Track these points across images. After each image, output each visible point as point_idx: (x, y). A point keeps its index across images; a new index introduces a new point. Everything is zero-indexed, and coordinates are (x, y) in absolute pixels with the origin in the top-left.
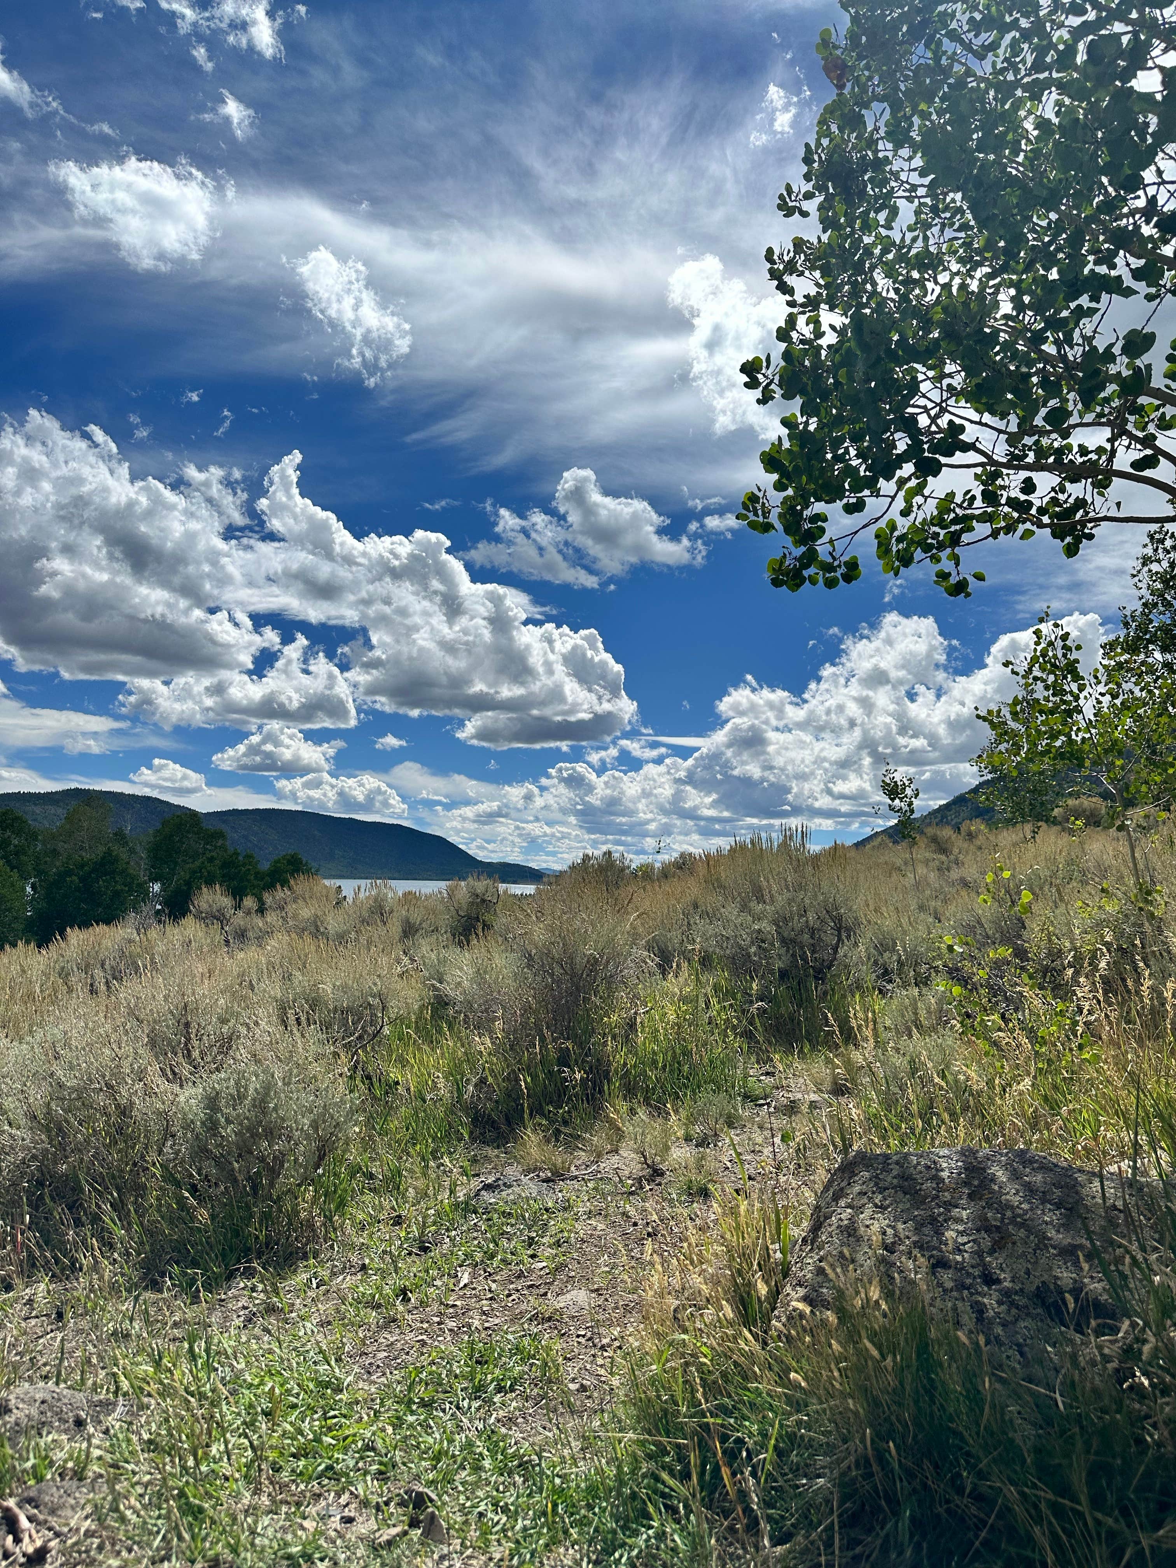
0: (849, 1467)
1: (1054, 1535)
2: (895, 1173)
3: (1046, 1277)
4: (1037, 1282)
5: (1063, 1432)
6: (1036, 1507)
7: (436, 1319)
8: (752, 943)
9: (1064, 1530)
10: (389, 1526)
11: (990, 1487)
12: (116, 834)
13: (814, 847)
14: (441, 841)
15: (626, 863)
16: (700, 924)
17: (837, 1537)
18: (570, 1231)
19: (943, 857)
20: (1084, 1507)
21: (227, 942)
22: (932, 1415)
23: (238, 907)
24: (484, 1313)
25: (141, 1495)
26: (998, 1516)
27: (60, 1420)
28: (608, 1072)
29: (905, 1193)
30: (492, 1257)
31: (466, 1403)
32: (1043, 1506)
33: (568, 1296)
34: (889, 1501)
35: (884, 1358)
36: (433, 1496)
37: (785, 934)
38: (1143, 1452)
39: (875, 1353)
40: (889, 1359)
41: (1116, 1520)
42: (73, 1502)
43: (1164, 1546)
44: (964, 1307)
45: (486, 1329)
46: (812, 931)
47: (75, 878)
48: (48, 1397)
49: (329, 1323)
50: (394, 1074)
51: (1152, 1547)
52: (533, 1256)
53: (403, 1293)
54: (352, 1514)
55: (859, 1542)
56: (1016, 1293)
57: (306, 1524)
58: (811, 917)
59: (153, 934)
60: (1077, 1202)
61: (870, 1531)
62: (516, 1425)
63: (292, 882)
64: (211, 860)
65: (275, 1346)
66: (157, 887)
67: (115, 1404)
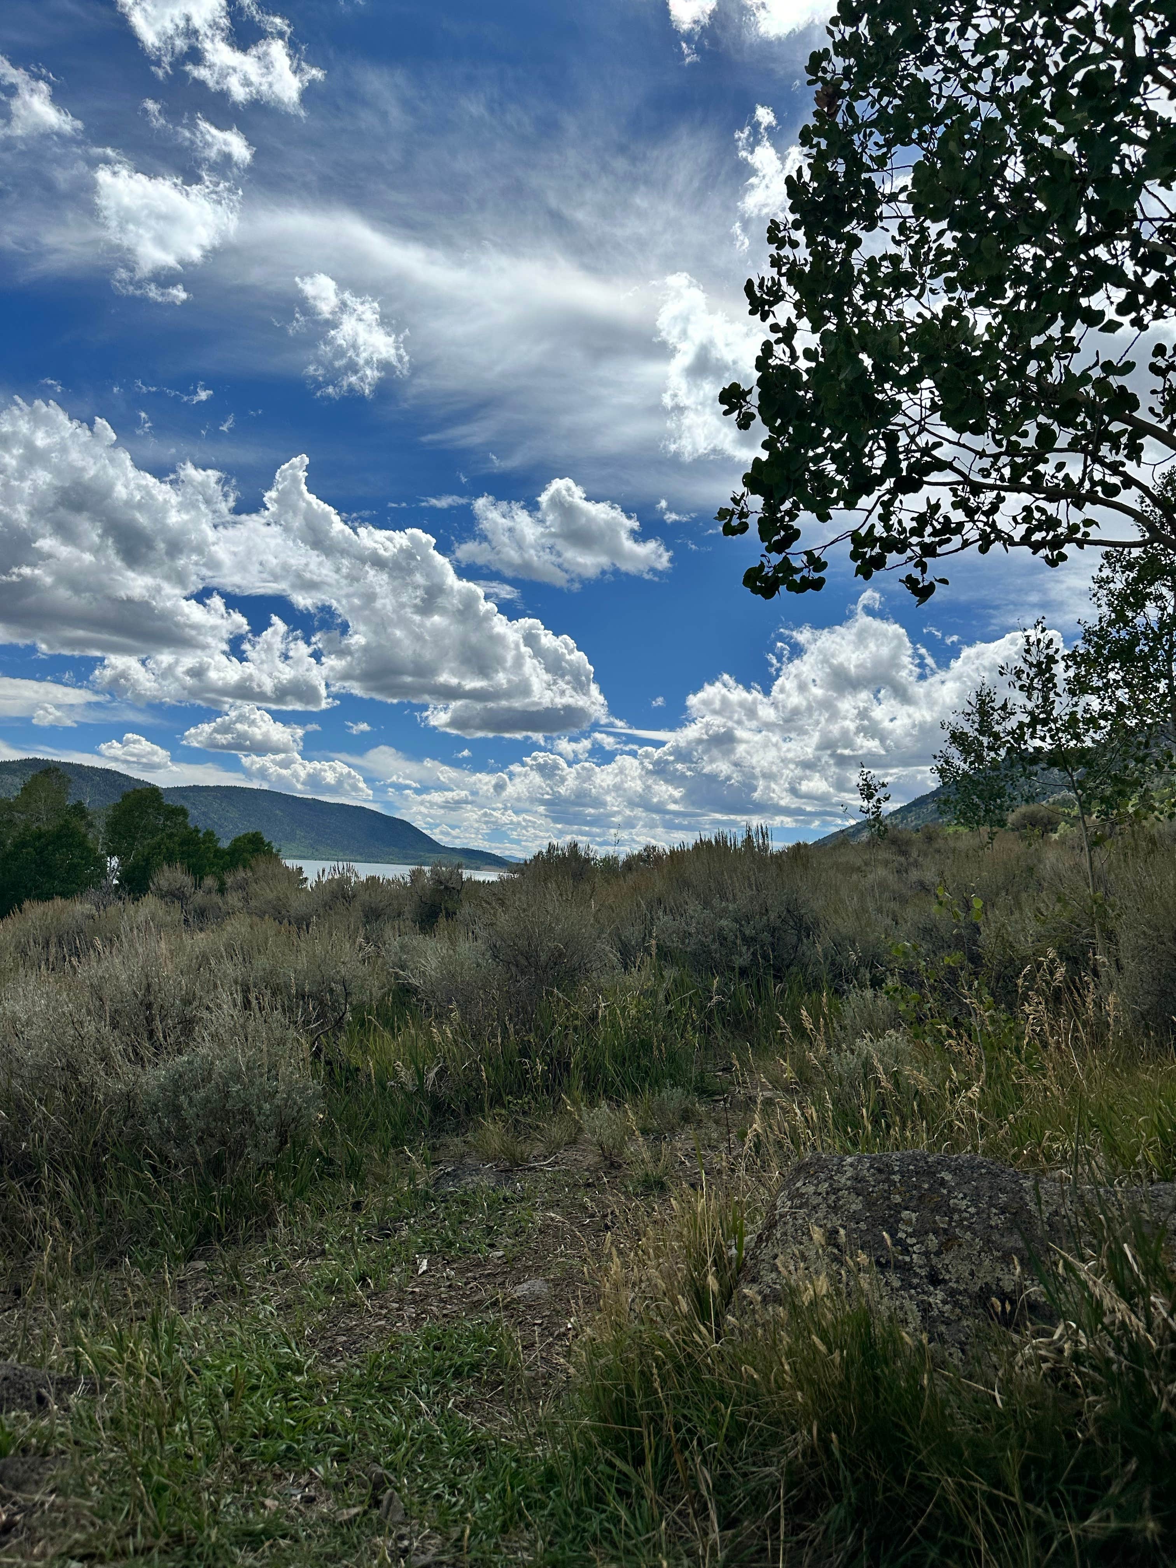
0: (796, 1457)
1: (988, 1524)
2: (849, 1174)
3: (989, 1279)
4: (980, 1283)
5: (1000, 1427)
6: (971, 1497)
7: (396, 1305)
8: (714, 940)
9: (997, 1519)
10: (349, 1507)
11: (929, 1478)
12: (75, 807)
13: (776, 845)
14: (406, 826)
15: (591, 855)
16: (664, 920)
17: (783, 1522)
18: (528, 1221)
19: (902, 859)
20: (1017, 1499)
21: (186, 921)
22: (876, 1408)
23: (198, 885)
24: (441, 1300)
25: (105, 1472)
26: (937, 1505)
27: (22, 1397)
28: (568, 1064)
29: (858, 1195)
30: (451, 1245)
31: (424, 1388)
32: (978, 1497)
33: (525, 1285)
34: (832, 1488)
35: (831, 1352)
36: (392, 1478)
37: (747, 932)
38: (1073, 1447)
39: (822, 1348)
40: (837, 1353)
41: (1046, 1510)
42: (36, 1477)
43: (1090, 1536)
44: (911, 1306)
45: (445, 1316)
46: (773, 931)
47: (31, 849)
48: (11, 1374)
49: (289, 1307)
50: (356, 1060)
51: (1078, 1537)
52: (492, 1246)
53: (362, 1279)
54: (312, 1494)
55: (803, 1528)
56: (960, 1293)
57: (268, 1502)
58: (773, 916)
59: (111, 910)
60: (1021, 1208)
61: (813, 1518)
62: (473, 1410)
63: (253, 862)
64: (171, 836)
65: (236, 1329)
66: (114, 862)
67: (77, 1382)
